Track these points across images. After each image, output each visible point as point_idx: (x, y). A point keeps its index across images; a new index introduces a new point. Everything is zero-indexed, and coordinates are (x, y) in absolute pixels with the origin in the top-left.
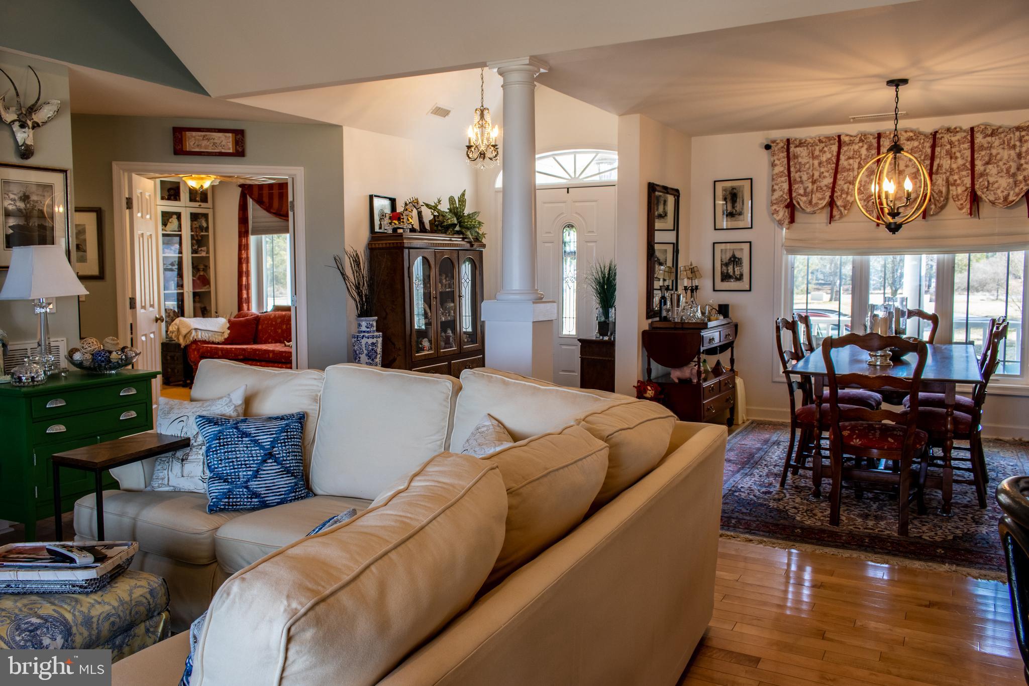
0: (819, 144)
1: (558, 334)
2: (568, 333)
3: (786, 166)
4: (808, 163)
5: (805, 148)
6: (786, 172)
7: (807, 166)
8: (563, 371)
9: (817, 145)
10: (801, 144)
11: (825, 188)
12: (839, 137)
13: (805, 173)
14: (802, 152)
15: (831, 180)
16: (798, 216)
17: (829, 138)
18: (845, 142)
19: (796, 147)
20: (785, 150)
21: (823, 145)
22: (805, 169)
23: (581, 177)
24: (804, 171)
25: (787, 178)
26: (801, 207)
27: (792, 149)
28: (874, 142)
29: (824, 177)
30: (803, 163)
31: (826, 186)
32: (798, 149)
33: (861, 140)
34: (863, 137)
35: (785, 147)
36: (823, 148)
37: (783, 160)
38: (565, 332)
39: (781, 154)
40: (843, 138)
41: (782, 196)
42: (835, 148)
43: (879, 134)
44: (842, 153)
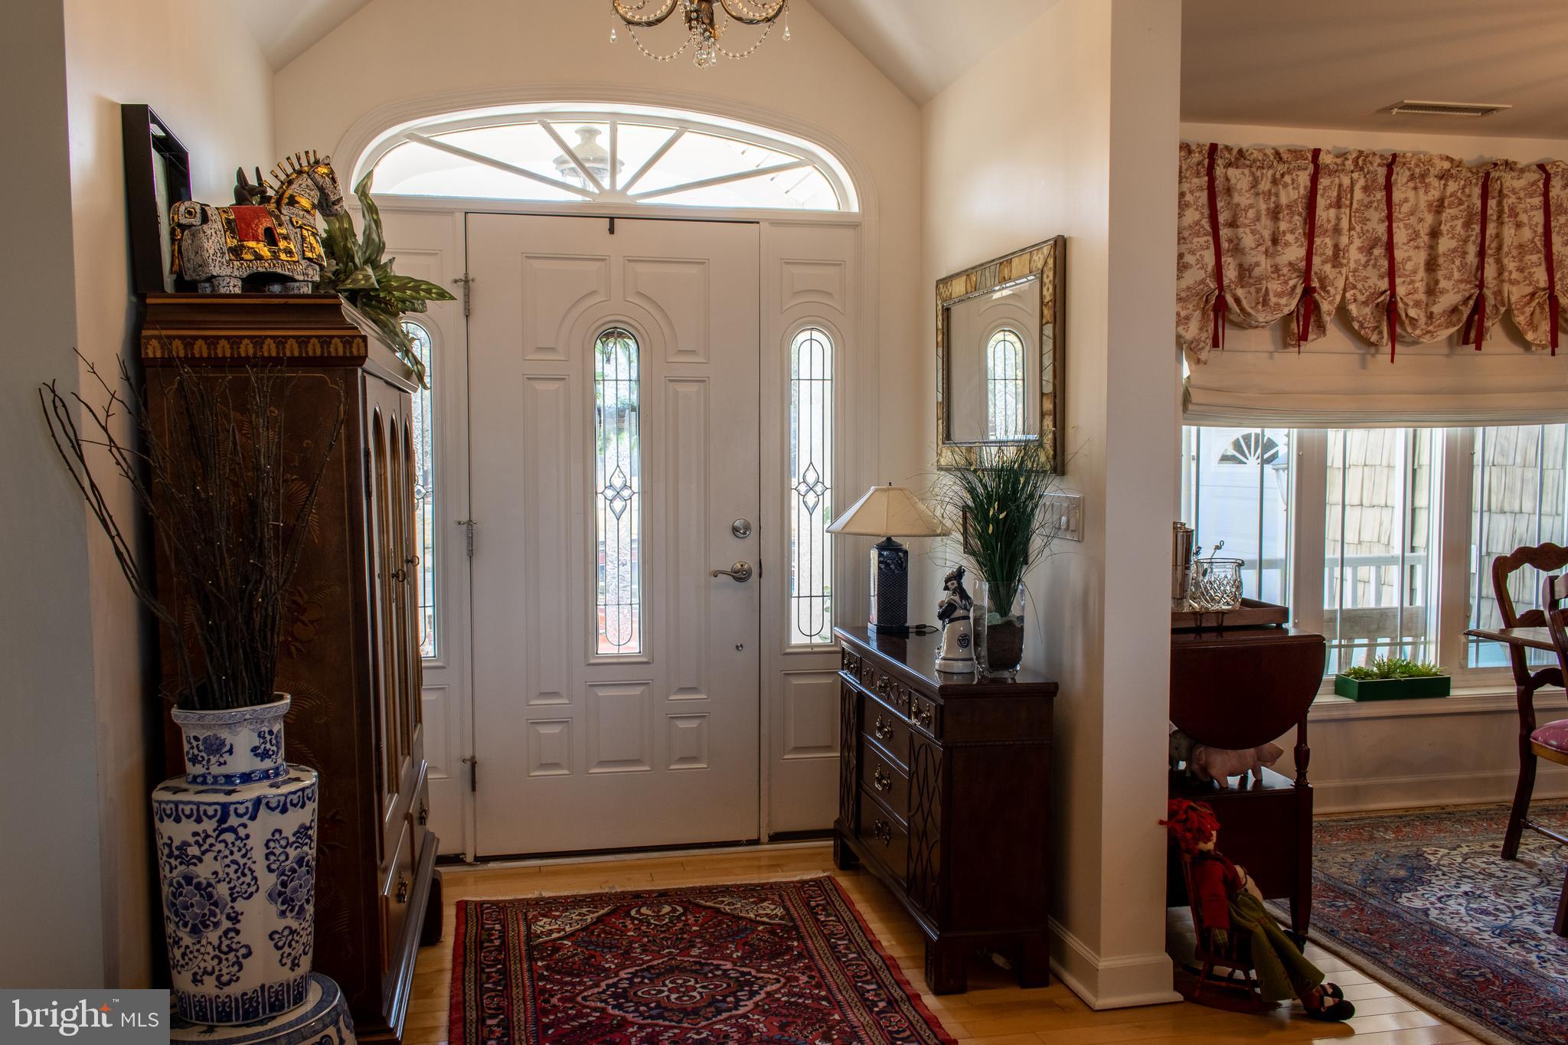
0: (1275, 163)
1: (586, 655)
2: (614, 650)
3: (1206, 211)
4: (1251, 206)
5: (1247, 171)
6: (1206, 224)
7: (1251, 214)
8: (602, 763)
9: (1271, 167)
10: (1240, 157)
11: (1285, 271)
12: (1316, 153)
13: (1247, 230)
14: (1239, 178)
15: (1302, 252)
16: (1231, 335)
17: (1296, 153)
18: (1327, 166)
19: (1229, 165)
20: (1203, 171)
21: (1281, 168)
22: (1247, 222)
23: (630, 193)
24: (1246, 226)
25: (1210, 239)
26: (1242, 309)
27: (1219, 171)
28: (1382, 172)
29: (1287, 244)
30: (1243, 206)
31: (1290, 264)
32: (1231, 172)
33: (1358, 167)
34: (1361, 160)
35: (1206, 162)
36: (1283, 175)
37: (1197, 194)
38: (605, 648)
39: (1195, 180)
40: (1325, 159)
41: (1203, 282)
42: (1304, 178)
43: (1394, 156)
44: (1320, 192)
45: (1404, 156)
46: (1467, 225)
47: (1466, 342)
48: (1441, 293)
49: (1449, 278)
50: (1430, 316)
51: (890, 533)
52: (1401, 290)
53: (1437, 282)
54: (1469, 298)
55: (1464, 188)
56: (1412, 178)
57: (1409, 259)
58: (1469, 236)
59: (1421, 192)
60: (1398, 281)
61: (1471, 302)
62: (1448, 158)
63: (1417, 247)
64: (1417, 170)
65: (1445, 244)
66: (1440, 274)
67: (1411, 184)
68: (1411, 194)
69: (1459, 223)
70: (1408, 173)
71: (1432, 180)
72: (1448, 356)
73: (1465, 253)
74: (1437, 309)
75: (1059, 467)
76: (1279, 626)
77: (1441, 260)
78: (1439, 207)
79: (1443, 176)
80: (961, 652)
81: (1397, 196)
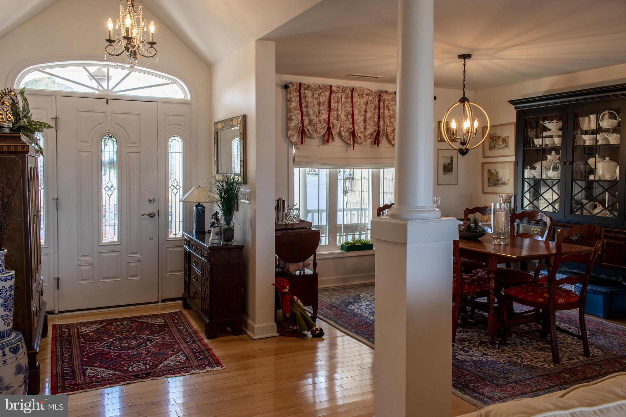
0: (319, 89)
1: (98, 242)
2: (108, 241)
3: (299, 103)
4: (312, 102)
5: (310, 91)
6: (298, 106)
7: (312, 104)
8: (104, 278)
9: (318, 90)
10: (308, 87)
11: (322, 121)
12: (331, 86)
13: (311, 109)
14: (308, 93)
15: (327, 116)
16: (306, 140)
17: (325, 86)
18: (334, 91)
19: (305, 89)
20: (297, 91)
21: (321, 91)
22: (311, 106)
23: (114, 90)
24: (310, 108)
25: (300, 111)
26: (309, 133)
27: (302, 91)
28: (350, 93)
29: (323, 114)
30: (309, 102)
31: (324, 119)
32: (306, 91)
33: (343, 91)
34: (344, 89)
35: (298, 88)
36: (321, 93)
37: (296, 98)
38: (105, 240)
39: (295, 93)
40: (334, 88)
41: (298, 124)
42: (327, 94)
43: (353, 88)
44: (332, 98)
45: (356, 88)
46: (375, 109)
47: (375, 144)
48: (367, 129)
49: (369, 125)
50: (365, 136)
51: (199, 201)
52: (356, 128)
53: (366, 126)
54: (376, 131)
55: (374, 98)
56: (359, 95)
57: (358, 119)
58: (375, 113)
59: (361, 99)
60: (355, 125)
61: (376, 132)
62: (369, 90)
63: (361, 116)
64: (360, 93)
65: (368, 115)
66: (367, 124)
67: (359, 97)
68: (359, 100)
69: (372, 109)
70: (357, 94)
71: (364, 95)
72: (371, 147)
73: (374, 118)
74: (366, 134)
75: (245, 182)
76: (310, 228)
77: (367, 120)
78: (366, 104)
79: (368, 95)
80: (217, 237)
81: (355, 100)
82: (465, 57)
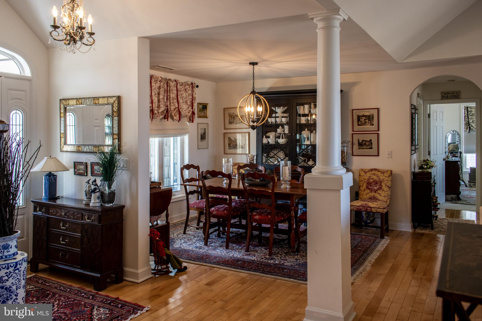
43: (152, 76)
45: (154, 76)
46: (164, 92)
47: (165, 119)
48: (161, 107)
49: (162, 104)
50: (158, 113)
51: (50, 170)
52: (154, 106)
53: (160, 105)
54: (165, 109)
55: (163, 84)
56: (155, 81)
57: (155, 99)
58: (165, 95)
59: (157, 84)
60: (153, 104)
61: (166, 110)
62: (161, 77)
63: (156, 97)
64: (156, 79)
65: (161, 97)
66: (161, 103)
67: (154, 82)
68: (154, 85)
69: (163, 92)
70: (154, 80)
71: (158, 82)
72: (160, 122)
73: (164, 99)
74: (160, 111)
75: (120, 152)
76: (159, 187)
77: (161, 100)
78: (159, 88)
79: (160, 81)
80: (97, 201)
81: (152, 85)
82: (254, 64)
